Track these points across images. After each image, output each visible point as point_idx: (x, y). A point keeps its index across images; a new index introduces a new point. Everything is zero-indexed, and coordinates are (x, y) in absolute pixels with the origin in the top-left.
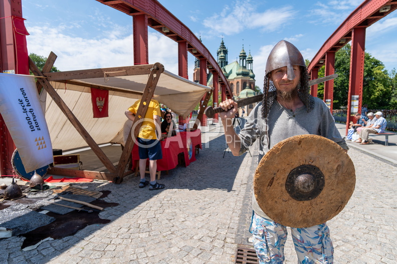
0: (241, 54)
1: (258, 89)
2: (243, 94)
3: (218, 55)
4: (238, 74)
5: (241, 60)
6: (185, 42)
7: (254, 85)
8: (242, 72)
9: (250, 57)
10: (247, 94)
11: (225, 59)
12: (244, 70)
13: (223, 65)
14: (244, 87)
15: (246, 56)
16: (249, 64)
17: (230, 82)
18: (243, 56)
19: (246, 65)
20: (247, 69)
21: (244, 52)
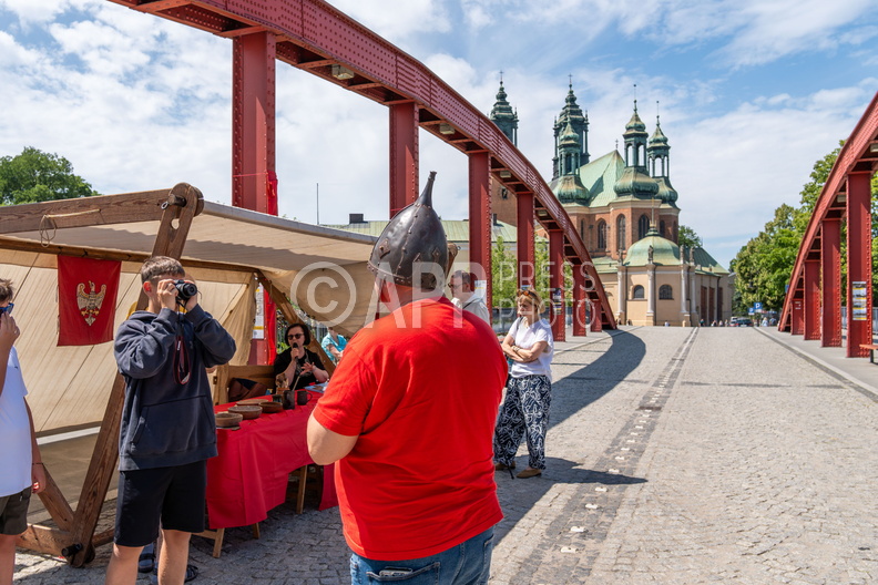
0: (628, 129)
1: (688, 237)
2: (639, 253)
3: (556, 135)
4: (620, 192)
5: (630, 149)
6: (411, 105)
7: (675, 224)
8: (634, 183)
9: (660, 137)
10: (652, 252)
11: (580, 146)
12: (642, 179)
13: (573, 163)
14: (641, 231)
15: (646, 135)
16: (658, 161)
17: (597, 217)
19: (646, 162)
20: (651, 175)
21: (638, 123)
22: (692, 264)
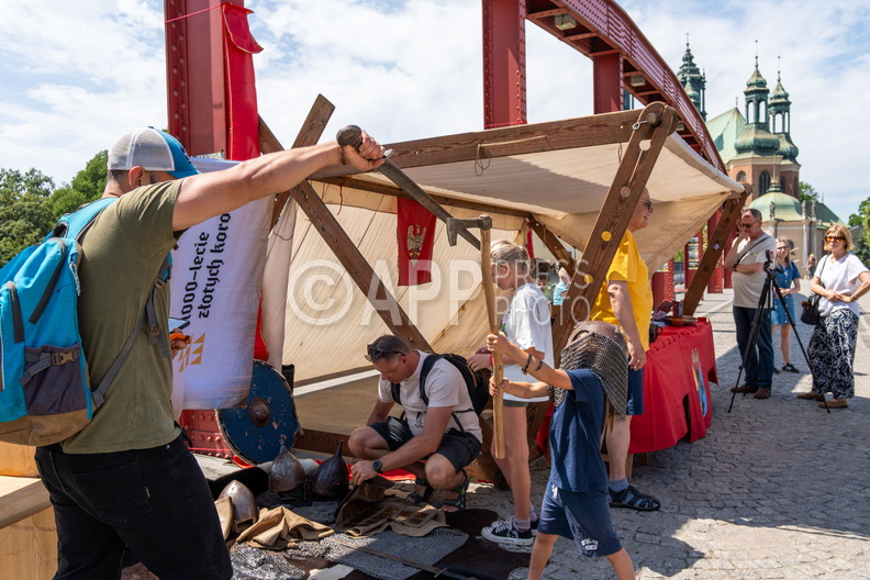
0: (749, 85)
1: (807, 193)
4: (740, 150)
5: (751, 105)
6: (616, 55)
7: (796, 179)
8: (755, 140)
9: (781, 93)
10: (774, 208)
11: (698, 104)
12: (762, 136)
14: (762, 187)
15: (768, 91)
16: (779, 117)
18: (757, 92)
19: (767, 118)
20: (771, 130)
21: (760, 79)
22: (814, 219)
